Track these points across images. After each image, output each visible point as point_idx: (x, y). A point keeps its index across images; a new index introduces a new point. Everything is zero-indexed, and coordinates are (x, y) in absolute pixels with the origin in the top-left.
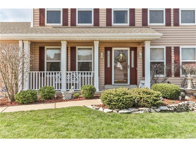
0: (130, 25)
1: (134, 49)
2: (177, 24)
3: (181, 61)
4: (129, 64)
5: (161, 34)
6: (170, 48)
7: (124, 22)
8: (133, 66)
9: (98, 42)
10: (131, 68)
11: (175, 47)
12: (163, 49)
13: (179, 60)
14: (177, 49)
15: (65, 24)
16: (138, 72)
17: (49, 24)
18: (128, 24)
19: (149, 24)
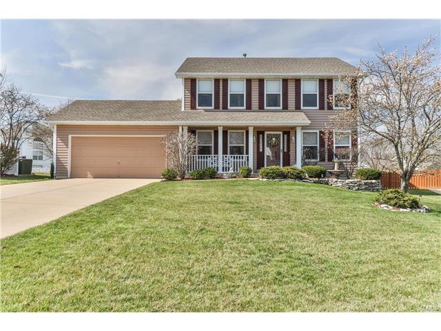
1: (287, 133)
2: (330, 108)
3: (335, 145)
4: (281, 148)
6: (324, 132)
7: (277, 106)
8: (285, 151)
10: (284, 153)
12: (316, 133)
13: (332, 144)
15: (217, 107)
16: (291, 156)
17: (200, 108)
18: (281, 108)
19: (302, 107)
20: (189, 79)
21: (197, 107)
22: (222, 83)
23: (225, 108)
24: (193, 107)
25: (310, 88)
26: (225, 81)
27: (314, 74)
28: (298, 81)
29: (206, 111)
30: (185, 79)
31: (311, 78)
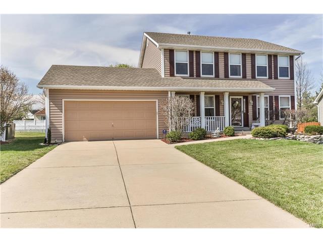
0: (243, 78)
1: (246, 98)
2: (276, 78)
3: (280, 107)
4: (242, 110)
5: (274, 89)
6: (272, 96)
7: (236, 75)
8: (245, 112)
9: (228, 93)
10: (244, 113)
11: (275, 96)
13: (278, 107)
14: (277, 98)
15: (192, 75)
16: (249, 116)
17: (178, 75)
18: (241, 77)
19: (257, 77)
20: (167, 49)
21: (175, 75)
22: (195, 55)
23: (198, 76)
24: (172, 75)
25: (261, 61)
26: (198, 52)
27: (265, 50)
28: (253, 56)
29: (184, 78)
30: (164, 49)
31: (263, 54)
